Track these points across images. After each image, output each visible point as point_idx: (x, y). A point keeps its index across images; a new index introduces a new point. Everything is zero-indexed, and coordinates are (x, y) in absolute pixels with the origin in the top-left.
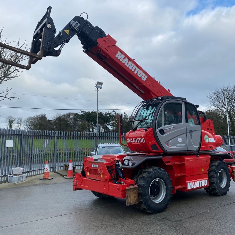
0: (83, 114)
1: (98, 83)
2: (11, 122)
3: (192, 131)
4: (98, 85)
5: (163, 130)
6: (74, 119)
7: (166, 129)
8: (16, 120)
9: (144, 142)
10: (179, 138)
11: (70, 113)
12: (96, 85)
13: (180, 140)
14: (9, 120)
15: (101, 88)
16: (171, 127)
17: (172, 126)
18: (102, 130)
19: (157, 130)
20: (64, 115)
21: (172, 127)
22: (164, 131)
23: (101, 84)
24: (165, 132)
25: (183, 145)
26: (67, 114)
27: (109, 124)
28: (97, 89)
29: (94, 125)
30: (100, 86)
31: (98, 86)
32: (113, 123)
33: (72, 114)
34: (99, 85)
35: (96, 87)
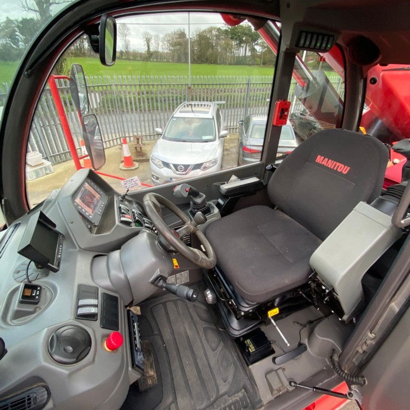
0: (227, 29)
2: (148, 41)
6: (216, 36)
8: (153, 38)
11: (211, 28)
14: (146, 39)
18: (249, 54)
20: (205, 31)
26: (209, 29)
27: (257, 44)
29: (239, 45)
32: (263, 43)
33: (215, 28)
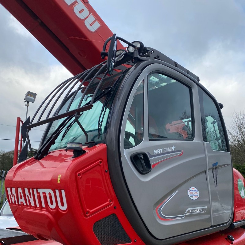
1: (29, 93)
3: (217, 168)
4: (29, 97)
5: (144, 155)
7: (155, 152)
9: (65, 208)
10: (191, 189)
12: (26, 97)
13: (194, 193)
15: (33, 102)
16: (168, 149)
17: (170, 145)
19: (126, 154)
21: (173, 148)
22: (150, 159)
23: (34, 95)
24: (152, 164)
25: (201, 209)
28: (26, 103)
30: (32, 98)
31: (29, 99)
34: (31, 96)
35: (24, 99)
